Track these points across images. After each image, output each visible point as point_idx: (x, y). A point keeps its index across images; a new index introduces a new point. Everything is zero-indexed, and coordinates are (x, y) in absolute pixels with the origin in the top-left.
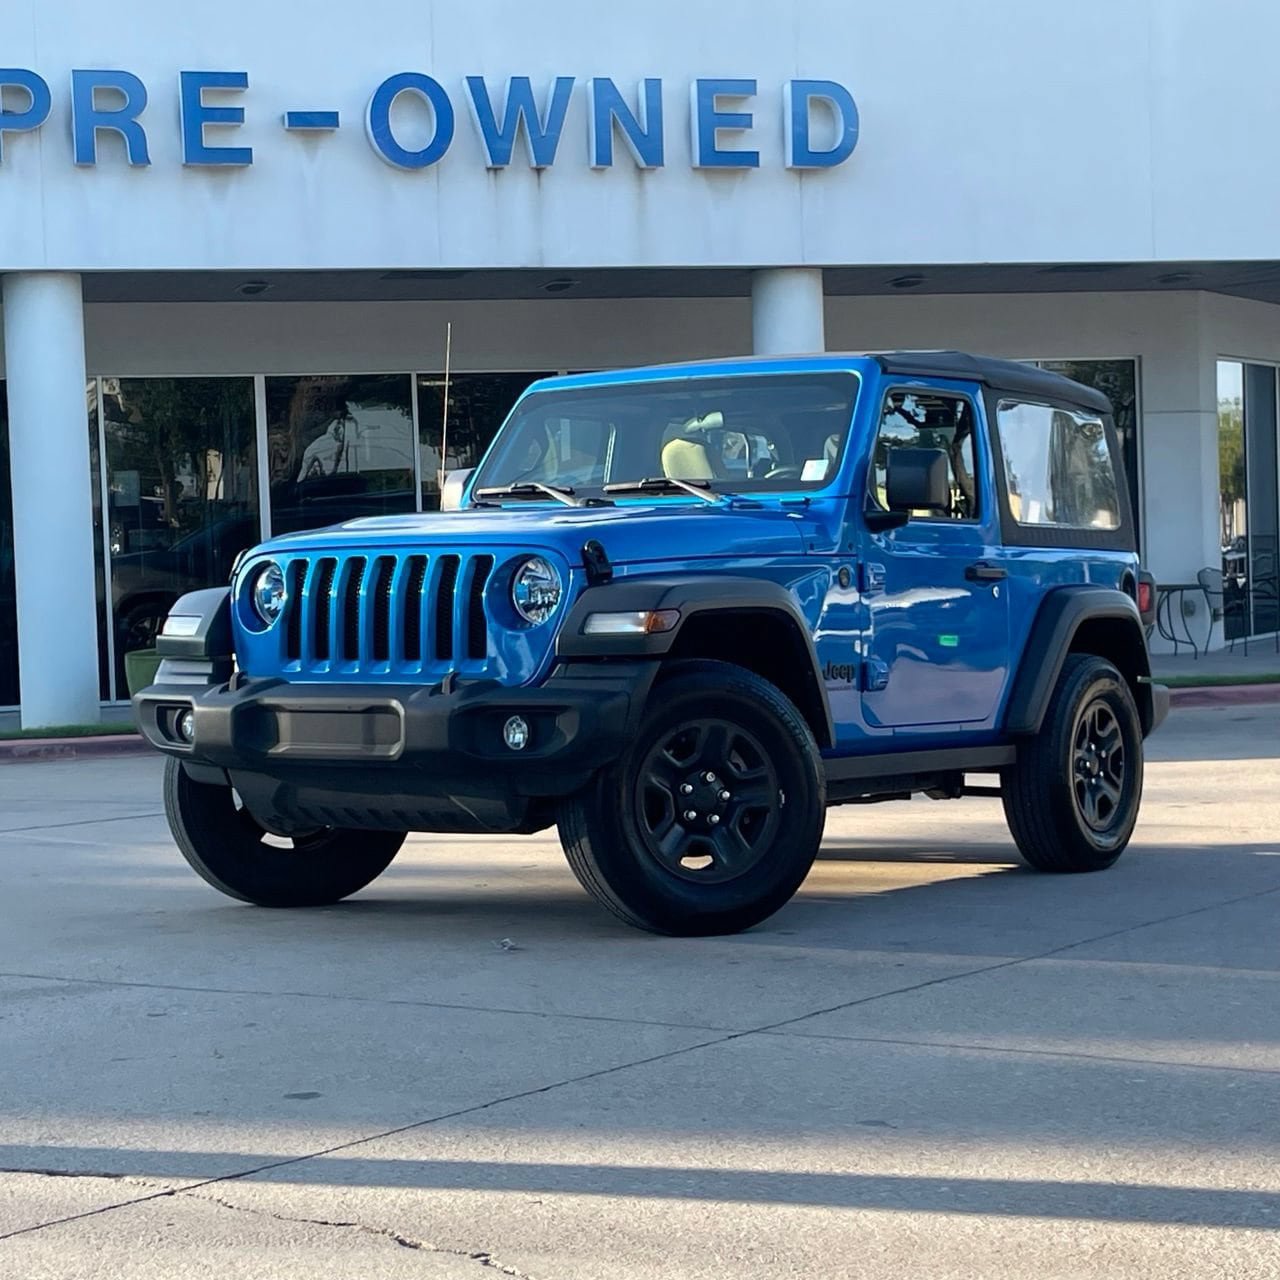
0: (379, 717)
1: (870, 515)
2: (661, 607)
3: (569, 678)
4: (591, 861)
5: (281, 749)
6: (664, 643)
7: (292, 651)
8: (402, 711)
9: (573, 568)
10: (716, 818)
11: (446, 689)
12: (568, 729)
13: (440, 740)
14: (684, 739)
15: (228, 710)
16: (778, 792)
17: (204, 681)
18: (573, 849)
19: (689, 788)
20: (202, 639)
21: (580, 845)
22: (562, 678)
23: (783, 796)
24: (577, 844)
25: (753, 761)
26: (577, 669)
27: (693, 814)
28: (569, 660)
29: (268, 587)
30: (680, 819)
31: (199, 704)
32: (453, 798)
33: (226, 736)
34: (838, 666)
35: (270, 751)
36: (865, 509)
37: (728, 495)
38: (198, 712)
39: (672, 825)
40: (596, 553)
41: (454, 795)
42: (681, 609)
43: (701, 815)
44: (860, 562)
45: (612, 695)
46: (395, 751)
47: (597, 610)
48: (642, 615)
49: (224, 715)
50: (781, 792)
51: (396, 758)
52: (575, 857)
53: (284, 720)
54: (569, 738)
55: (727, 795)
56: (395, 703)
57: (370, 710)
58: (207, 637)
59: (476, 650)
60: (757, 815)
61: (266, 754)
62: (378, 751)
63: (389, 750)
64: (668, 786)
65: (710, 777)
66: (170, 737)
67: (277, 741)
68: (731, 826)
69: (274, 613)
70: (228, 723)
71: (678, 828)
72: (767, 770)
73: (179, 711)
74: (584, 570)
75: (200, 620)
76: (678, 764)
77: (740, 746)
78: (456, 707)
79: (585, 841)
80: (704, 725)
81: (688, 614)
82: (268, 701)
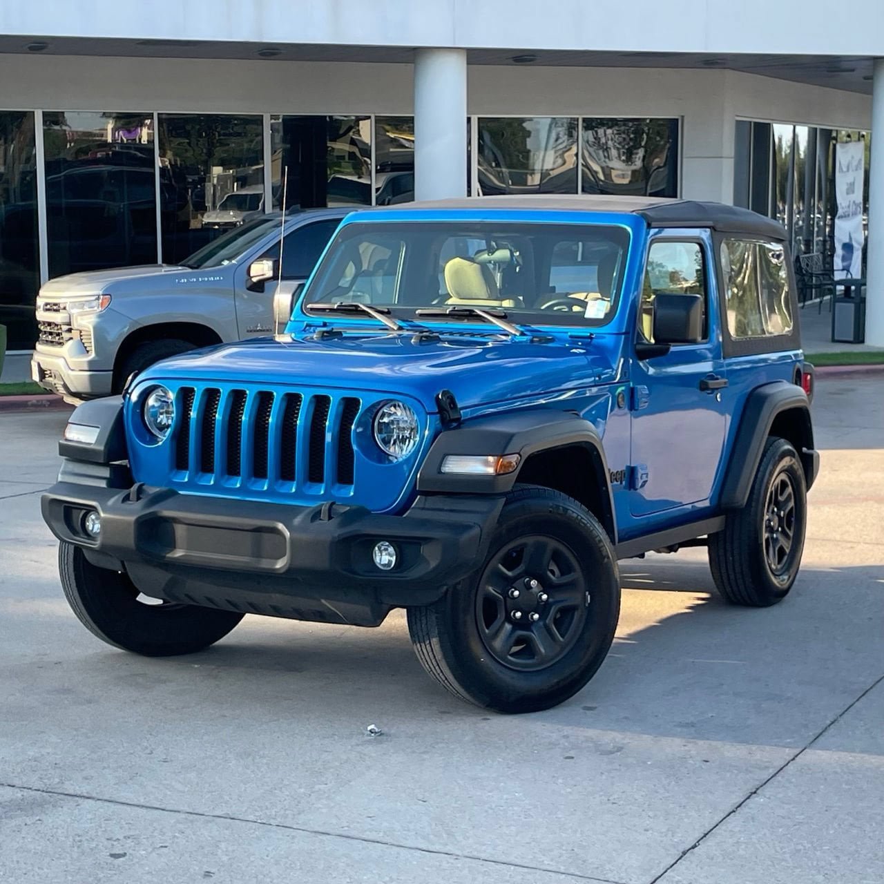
0: (266, 536)
1: (639, 347)
2: (506, 453)
3: (428, 509)
4: (439, 656)
5: (178, 553)
6: (508, 483)
7: (180, 462)
8: (287, 534)
9: (430, 414)
10: (536, 616)
11: (324, 515)
12: (432, 557)
13: (321, 561)
14: (514, 554)
15: (133, 518)
16: (585, 593)
17: (103, 484)
18: (423, 645)
19: (516, 593)
20: (102, 448)
21: (430, 643)
22: (423, 509)
23: (589, 596)
24: (428, 642)
25: (565, 569)
26: (432, 502)
27: (518, 614)
28: (426, 494)
29: (156, 405)
30: (509, 619)
31: (104, 511)
32: (323, 601)
33: (130, 540)
34: (615, 472)
35: (168, 555)
36: (635, 343)
37: (522, 325)
38: (103, 518)
39: (503, 624)
40: (448, 401)
41: (326, 599)
42: (521, 453)
43: (525, 615)
44: (631, 385)
45: (467, 528)
46: (280, 564)
47: (452, 452)
48: (491, 459)
49: (128, 523)
50: (587, 593)
51: (282, 571)
52: (425, 651)
53: (180, 530)
54: (433, 564)
55: (545, 597)
56: (281, 526)
57: (259, 530)
58: (105, 447)
59: (344, 475)
60: (567, 612)
61: (165, 557)
62: (265, 564)
63: (276, 564)
64: (500, 592)
65: (534, 583)
66: (75, 532)
67: (173, 546)
68: (547, 621)
69: (162, 428)
70: (132, 530)
71: (508, 627)
72: (577, 575)
73: (83, 512)
74: (438, 415)
75: (98, 430)
76: (510, 574)
77: (557, 557)
78: (336, 535)
79: (435, 641)
80: (530, 540)
81: (527, 456)
82: (167, 513)
